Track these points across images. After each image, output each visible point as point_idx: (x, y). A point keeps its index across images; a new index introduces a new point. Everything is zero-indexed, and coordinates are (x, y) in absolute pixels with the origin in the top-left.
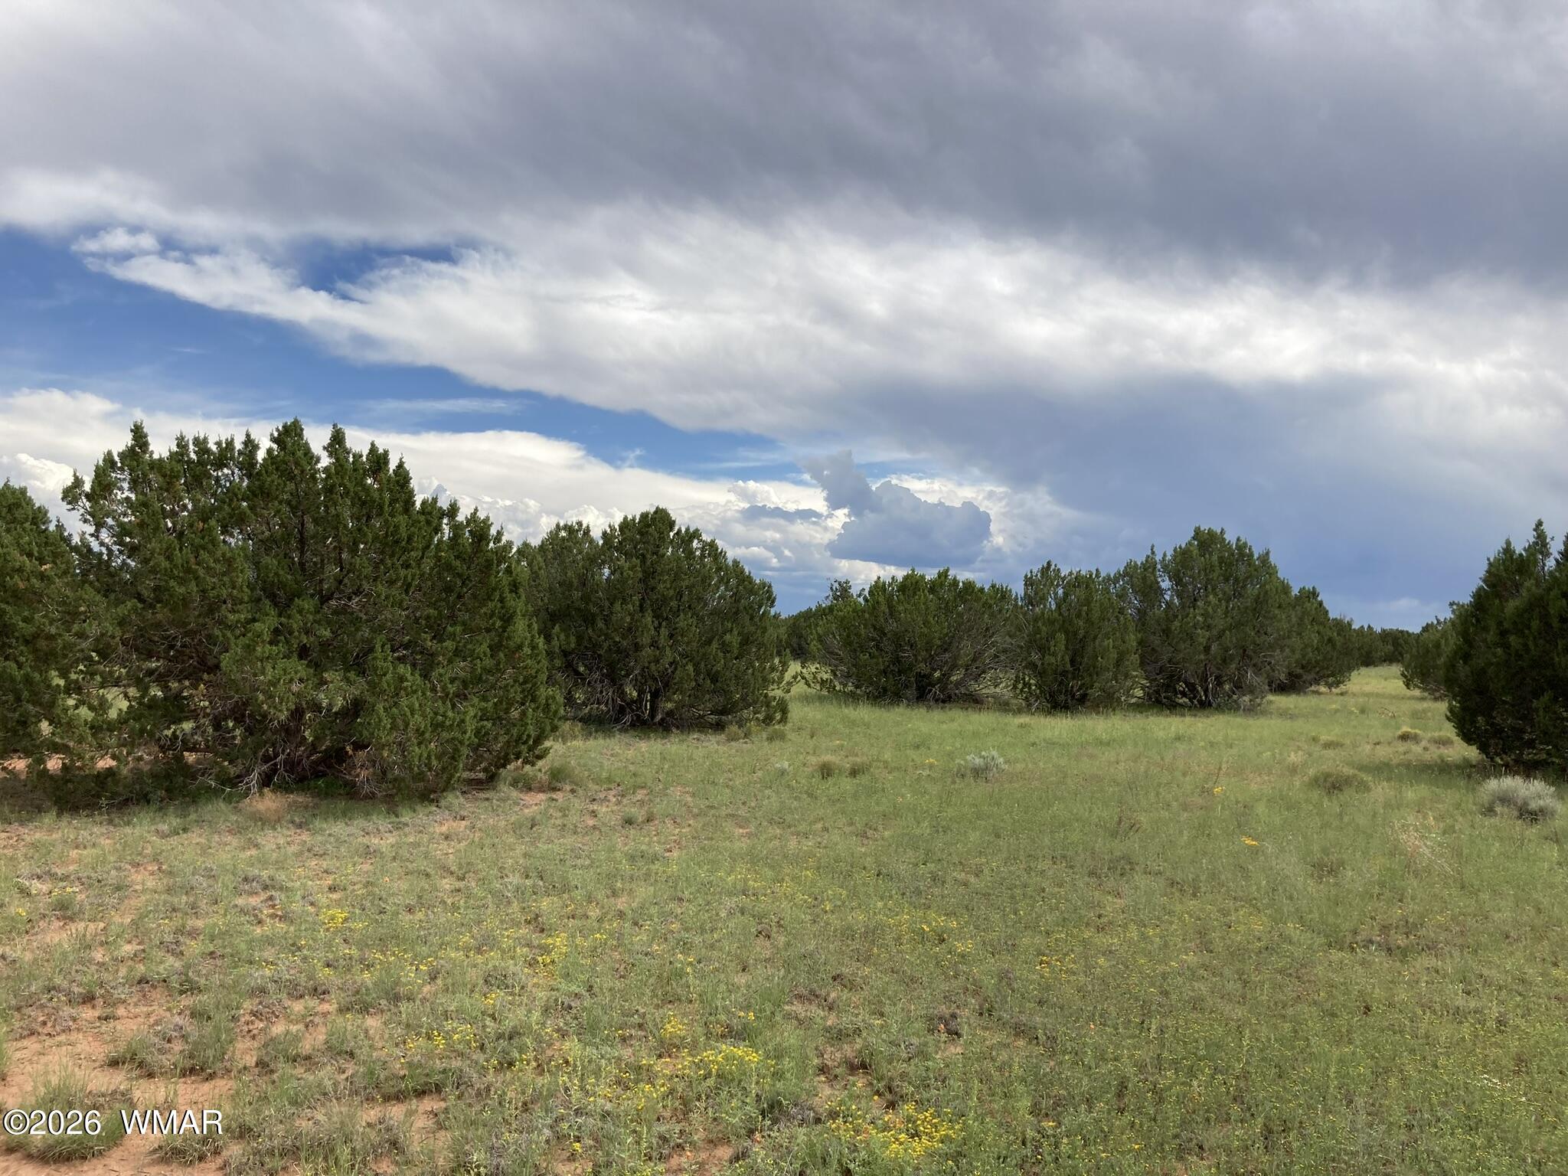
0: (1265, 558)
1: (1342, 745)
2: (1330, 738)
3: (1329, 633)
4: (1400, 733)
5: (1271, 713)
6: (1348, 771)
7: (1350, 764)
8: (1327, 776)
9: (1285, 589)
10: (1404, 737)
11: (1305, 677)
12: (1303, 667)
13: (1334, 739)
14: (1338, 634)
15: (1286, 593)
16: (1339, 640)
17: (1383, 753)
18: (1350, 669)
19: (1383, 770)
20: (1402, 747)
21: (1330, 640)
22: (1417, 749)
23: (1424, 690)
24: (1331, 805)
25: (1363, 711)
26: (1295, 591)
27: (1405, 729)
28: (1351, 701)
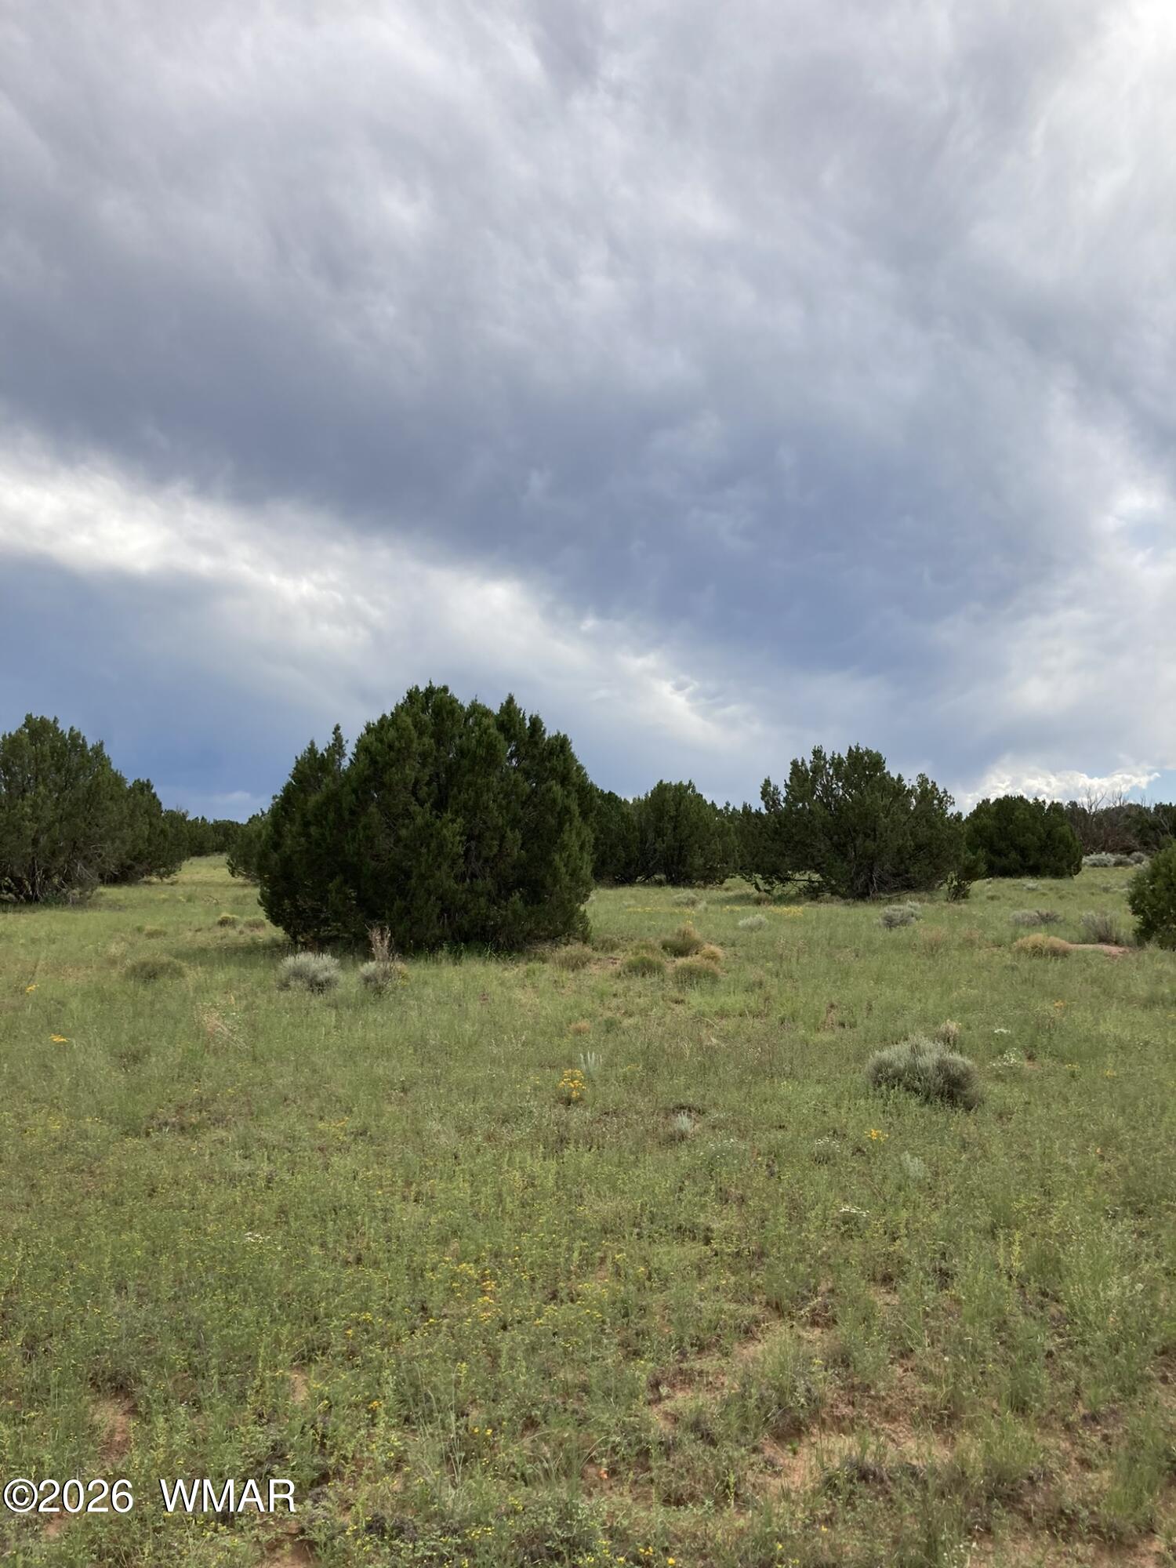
0: (98, 750)
1: (165, 934)
2: (154, 928)
3: (161, 825)
4: (219, 919)
5: (100, 905)
6: (165, 959)
7: (169, 952)
8: (144, 965)
9: (118, 780)
10: (223, 923)
11: (137, 868)
12: (135, 859)
13: (158, 928)
14: (171, 826)
15: (119, 785)
16: (171, 832)
17: (202, 939)
18: (181, 859)
19: (199, 955)
20: (220, 932)
21: (162, 831)
22: (232, 933)
23: (247, 877)
24: (145, 994)
25: (189, 900)
26: (129, 784)
27: (224, 914)
28: (179, 891)
